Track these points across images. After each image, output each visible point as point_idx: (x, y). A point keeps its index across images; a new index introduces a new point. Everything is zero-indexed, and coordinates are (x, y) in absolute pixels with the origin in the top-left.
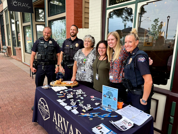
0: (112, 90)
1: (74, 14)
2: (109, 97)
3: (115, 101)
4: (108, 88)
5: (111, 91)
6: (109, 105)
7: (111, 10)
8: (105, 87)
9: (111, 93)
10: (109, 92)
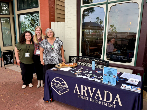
0: (112, 69)
1: (49, 10)
2: (109, 76)
3: (114, 78)
4: (108, 69)
5: (111, 71)
6: (108, 82)
7: (86, 8)
8: (106, 67)
9: (111, 72)
10: (109, 71)
